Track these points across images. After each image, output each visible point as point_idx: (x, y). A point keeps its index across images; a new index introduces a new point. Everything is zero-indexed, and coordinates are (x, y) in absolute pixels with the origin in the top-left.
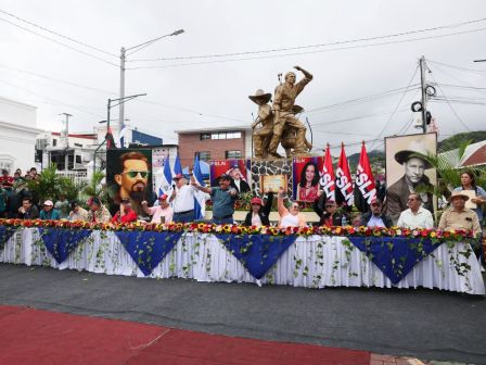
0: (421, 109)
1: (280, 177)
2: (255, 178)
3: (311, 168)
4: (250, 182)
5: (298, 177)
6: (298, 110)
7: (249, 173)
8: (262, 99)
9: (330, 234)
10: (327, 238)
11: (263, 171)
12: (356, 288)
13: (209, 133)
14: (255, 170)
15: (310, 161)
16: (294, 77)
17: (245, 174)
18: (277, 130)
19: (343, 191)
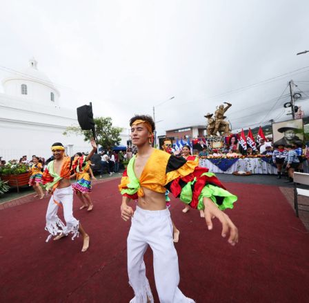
0: (291, 106)
1: (219, 143)
2: (209, 144)
3: (233, 138)
4: (207, 145)
5: (227, 142)
6: (225, 117)
7: (207, 142)
8: (209, 116)
9: (253, 157)
10: (251, 159)
11: (212, 141)
12: (265, 174)
13: (178, 130)
14: (209, 141)
15: (233, 136)
16: (223, 106)
17: (205, 142)
18: (217, 126)
19: (251, 145)
